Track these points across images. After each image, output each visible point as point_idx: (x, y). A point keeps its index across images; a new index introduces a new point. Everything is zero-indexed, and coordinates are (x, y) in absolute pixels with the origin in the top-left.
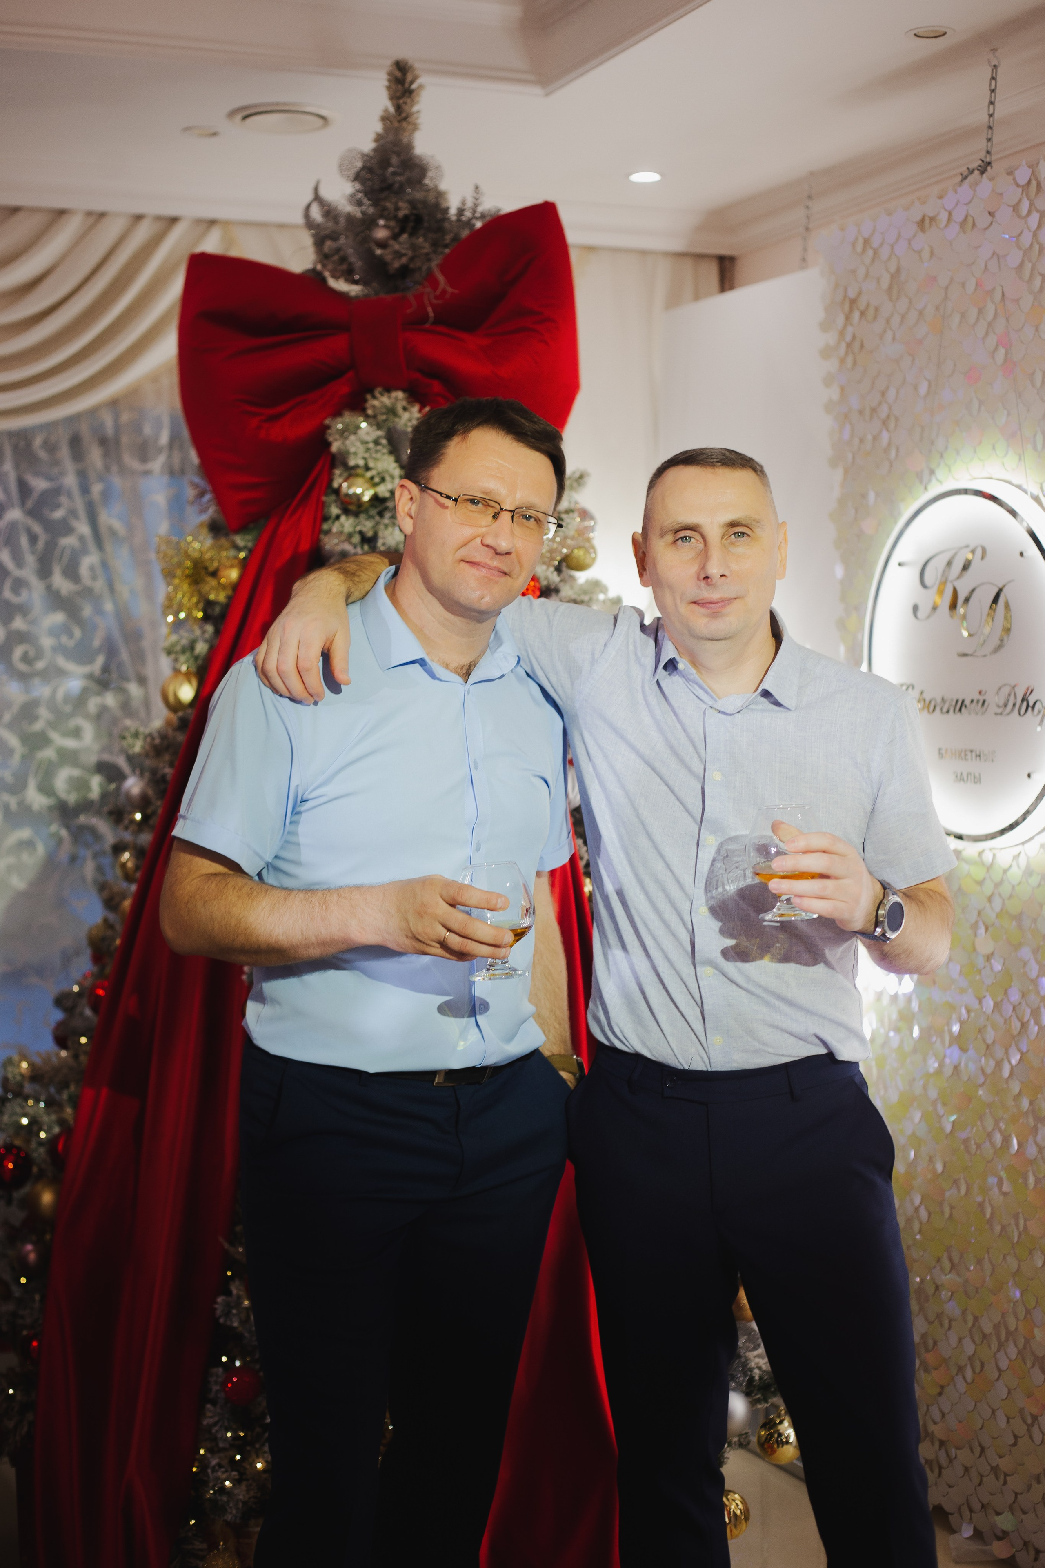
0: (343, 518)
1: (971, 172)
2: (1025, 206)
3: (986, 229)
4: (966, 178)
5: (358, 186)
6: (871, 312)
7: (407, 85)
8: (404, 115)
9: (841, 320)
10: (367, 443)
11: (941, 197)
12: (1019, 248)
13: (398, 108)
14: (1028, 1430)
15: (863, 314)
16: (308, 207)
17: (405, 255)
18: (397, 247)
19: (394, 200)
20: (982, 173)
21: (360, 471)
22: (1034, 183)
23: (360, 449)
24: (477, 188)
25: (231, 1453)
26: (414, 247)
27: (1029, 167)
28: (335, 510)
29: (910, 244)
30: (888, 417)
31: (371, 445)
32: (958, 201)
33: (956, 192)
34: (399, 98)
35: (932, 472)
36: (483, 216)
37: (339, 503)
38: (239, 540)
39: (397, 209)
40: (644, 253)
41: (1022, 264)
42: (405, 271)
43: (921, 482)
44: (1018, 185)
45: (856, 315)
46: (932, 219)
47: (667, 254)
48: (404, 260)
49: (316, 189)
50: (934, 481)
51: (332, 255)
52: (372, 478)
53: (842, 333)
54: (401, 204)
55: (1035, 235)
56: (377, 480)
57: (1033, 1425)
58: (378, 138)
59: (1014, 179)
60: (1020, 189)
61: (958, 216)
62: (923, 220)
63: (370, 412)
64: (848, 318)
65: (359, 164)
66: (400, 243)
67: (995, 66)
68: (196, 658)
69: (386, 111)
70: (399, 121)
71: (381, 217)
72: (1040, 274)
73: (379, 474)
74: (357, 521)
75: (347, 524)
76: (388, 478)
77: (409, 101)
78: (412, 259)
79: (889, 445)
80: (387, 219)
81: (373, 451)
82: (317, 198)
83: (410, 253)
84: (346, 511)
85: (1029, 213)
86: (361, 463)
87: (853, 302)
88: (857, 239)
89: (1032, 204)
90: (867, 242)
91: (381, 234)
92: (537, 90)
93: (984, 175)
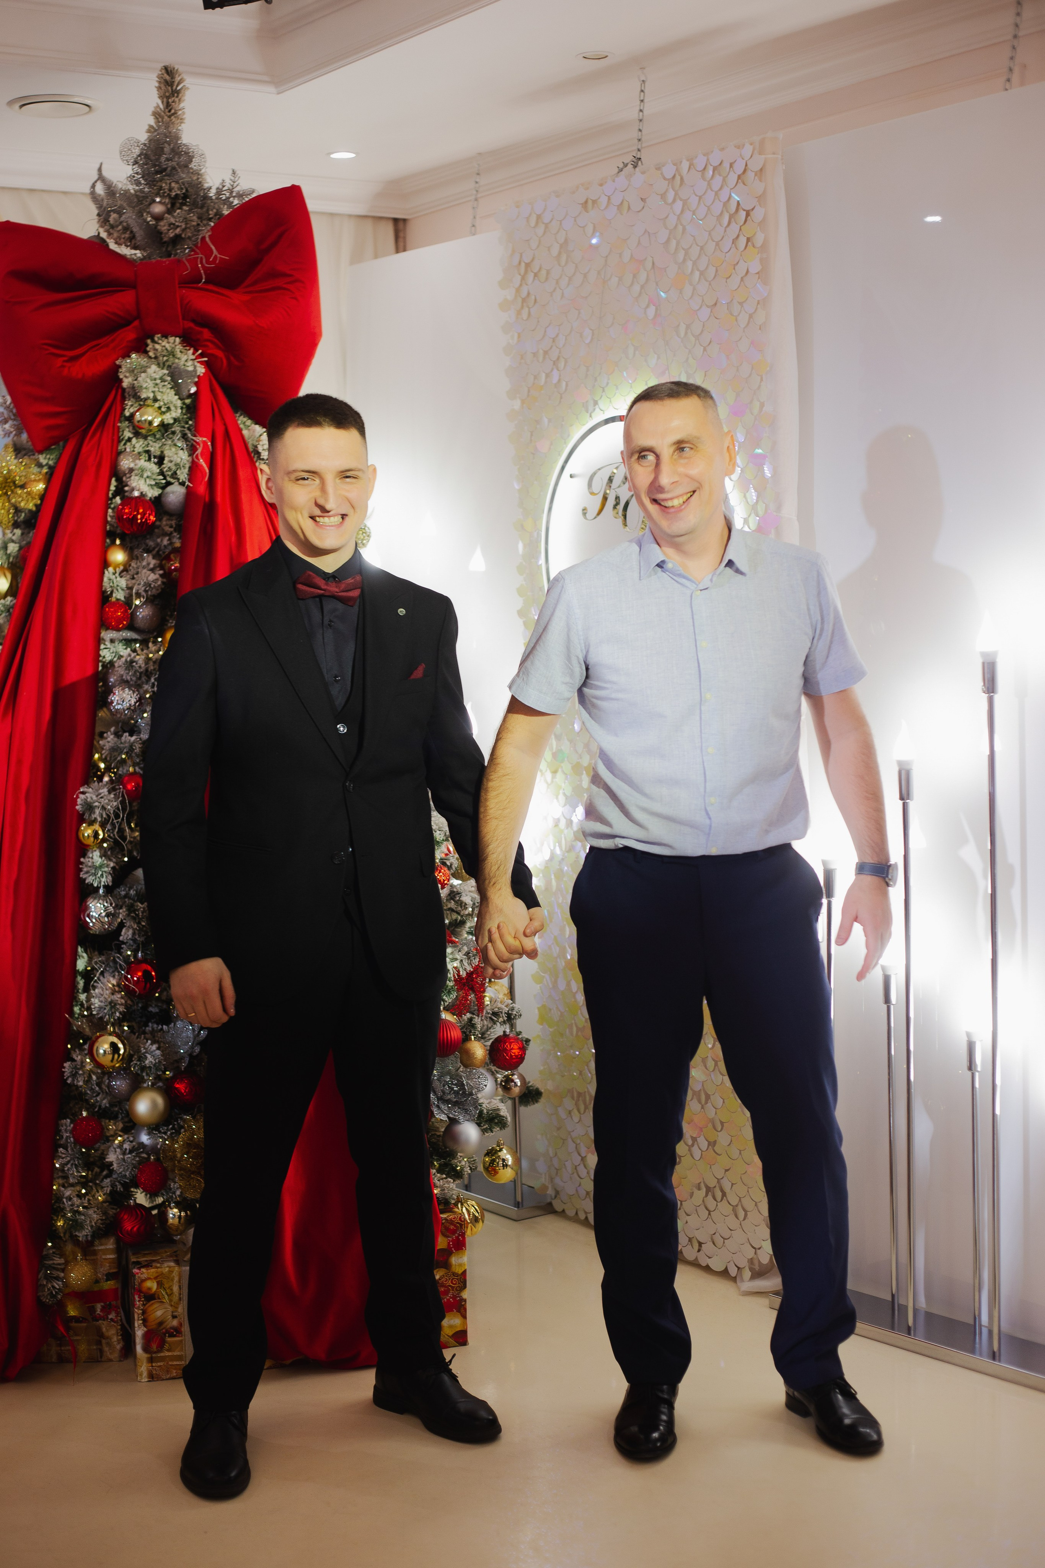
0: (134, 440)
1: (626, 165)
2: (671, 195)
3: (639, 212)
4: (621, 170)
5: (136, 168)
6: (543, 273)
7: (174, 87)
8: (173, 111)
9: (518, 279)
10: (155, 379)
11: (601, 185)
12: (666, 228)
13: (168, 105)
14: (690, 1150)
15: (536, 275)
16: (93, 186)
17: (178, 226)
18: (172, 220)
19: (168, 182)
20: (635, 167)
21: (149, 402)
22: (678, 178)
23: (150, 384)
24: (234, 172)
25: (78, 1188)
26: (186, 220)
27: (674, 165)
28: (127, 434)
29: (575, 221)
30: (558, 358)
31: (158, 381)
32: (616, 189)
33: (614, 181)
34: (168, 98)
35: (596, 403)
36: (240, 196)
37: (131, 428)
38: (43, 459)
39: (170, 190)
40: (332, 215)
41: (668, 241)
42: (177, 239)
43: (587, 412)
44: (665, 179)
45: (531, 276)
46: (594, 202)
47: (350, 216)
48: (178, 231)
49: (100, 170)
50: (597, 410)
51: (117, 226)
52: (160, 408)
53: (518, 290)
54: (173, 185)
55: (679, 218)
56: (163, 409)
57: (693, 1145)
58: (151, 129)
59: (662, 174)
60: (667, 182)
61: (616, 200)
62: (586, 202)
63: (151, 354)
64: (523, 278)
65: (137, 151)
66: (173, 216)
67: (643, 81)
68: (9, 556)
69: (158, 106)
70: (170, 117)
71: (158, 195)
72: (683, 249)
73: (165, 404)
74: (146, 443)
75: (138, 445)
76: (172, 408)
77: (177, 100)
78: (184, 230)
79: (559, 380)
80: (162, 197)
81: (160, 386)
82: (101, 178)
83: (184, 226)
84: (137, 434)
85: (674, 201)
86: (151, 395)
87: (528, 265)
88: (530, 215)
89: (676, 194)
90: (539, 217)
91: (158, 209)
92: (271, 89)
93: (637, 169)
